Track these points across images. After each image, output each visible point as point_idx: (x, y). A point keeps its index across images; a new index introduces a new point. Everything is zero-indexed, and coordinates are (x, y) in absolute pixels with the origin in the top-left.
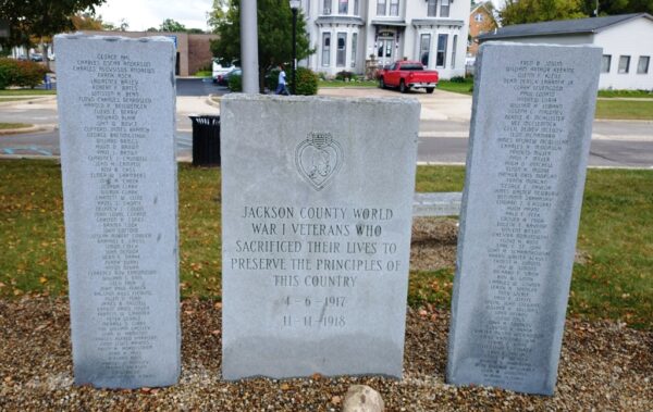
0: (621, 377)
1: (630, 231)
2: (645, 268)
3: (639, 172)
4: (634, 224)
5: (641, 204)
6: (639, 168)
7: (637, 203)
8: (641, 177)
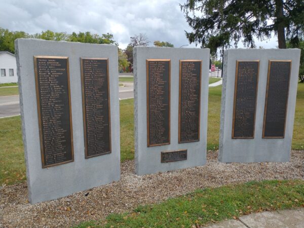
0: (4, 208)
1: (9, 144)
2: (15, 158)
3: (13, 118)
4: (10, 141)
5: (13, 131)
6: (13, 116)
7: (12, 131)
8: (13, 120)
